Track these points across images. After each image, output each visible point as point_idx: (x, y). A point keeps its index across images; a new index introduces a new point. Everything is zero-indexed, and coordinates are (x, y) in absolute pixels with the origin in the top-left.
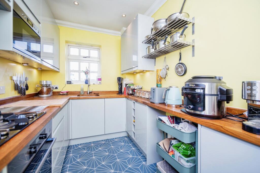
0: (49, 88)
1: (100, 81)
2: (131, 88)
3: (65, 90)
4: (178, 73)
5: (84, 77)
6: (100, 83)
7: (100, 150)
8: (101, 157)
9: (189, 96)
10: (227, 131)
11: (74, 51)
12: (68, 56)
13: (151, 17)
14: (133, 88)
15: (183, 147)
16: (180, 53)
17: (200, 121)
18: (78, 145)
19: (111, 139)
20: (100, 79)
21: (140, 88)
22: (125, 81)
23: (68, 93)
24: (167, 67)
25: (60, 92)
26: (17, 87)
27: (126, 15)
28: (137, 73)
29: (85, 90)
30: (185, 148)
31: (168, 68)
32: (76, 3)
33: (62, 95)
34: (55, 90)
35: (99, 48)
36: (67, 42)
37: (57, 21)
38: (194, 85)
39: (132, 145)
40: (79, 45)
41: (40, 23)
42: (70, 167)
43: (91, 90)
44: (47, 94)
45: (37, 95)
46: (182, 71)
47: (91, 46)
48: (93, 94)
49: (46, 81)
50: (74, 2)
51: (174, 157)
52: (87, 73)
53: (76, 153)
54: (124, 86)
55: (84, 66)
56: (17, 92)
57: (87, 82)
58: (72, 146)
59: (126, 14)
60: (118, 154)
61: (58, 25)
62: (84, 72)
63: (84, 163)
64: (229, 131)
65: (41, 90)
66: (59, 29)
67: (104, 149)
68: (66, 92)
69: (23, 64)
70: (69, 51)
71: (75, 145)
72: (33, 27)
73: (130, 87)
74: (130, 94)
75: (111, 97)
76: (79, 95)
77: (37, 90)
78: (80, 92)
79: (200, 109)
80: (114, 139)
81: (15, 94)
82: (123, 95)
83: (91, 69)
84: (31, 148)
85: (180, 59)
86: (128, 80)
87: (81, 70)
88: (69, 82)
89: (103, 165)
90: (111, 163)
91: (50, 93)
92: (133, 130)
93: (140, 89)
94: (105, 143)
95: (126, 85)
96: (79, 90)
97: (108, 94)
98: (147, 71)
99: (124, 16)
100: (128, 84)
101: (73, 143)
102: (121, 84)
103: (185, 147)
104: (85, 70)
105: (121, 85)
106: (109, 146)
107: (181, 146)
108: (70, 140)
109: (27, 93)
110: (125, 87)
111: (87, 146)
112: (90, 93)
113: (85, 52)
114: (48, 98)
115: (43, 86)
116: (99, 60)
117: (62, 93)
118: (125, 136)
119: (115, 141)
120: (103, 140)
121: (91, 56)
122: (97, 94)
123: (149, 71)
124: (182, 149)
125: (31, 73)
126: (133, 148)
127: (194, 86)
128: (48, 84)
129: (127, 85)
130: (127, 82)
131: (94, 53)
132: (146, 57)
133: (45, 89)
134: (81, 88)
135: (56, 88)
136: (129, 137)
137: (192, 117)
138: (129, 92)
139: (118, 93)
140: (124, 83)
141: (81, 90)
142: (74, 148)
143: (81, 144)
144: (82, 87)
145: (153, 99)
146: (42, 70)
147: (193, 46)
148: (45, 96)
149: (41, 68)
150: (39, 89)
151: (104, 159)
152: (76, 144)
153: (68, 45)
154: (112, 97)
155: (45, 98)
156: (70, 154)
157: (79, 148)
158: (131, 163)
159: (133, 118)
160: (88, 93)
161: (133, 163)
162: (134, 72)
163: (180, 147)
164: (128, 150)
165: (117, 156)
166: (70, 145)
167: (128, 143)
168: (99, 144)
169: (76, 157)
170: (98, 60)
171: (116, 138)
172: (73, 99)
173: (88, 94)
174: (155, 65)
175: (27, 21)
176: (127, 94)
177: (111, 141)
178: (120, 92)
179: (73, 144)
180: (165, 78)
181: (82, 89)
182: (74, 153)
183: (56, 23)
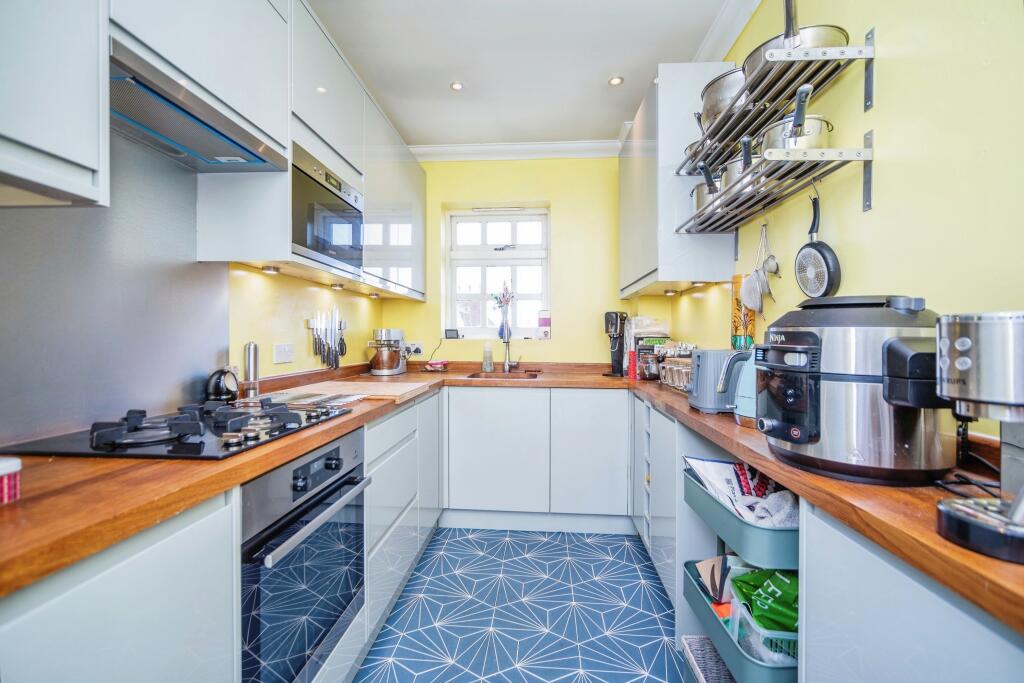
0: (395, 351)
1: (547, 329)
2: (656, 352)
3: (439, 358)
4: (807, 289)
5: (494, 316)
6: (546, 334)
7: (525, 560)
8: (524, 580)
9: (775, 383)
10: (868, 525)
11: (468, 233)
12: (451, 250)
13: (724, 61)
14: (663, 352)
15: (770, 590)
16: (815, 203)
17: (798, 482)
18: (468, 530)
19: (573, 534)
20: (546, 322)
21: (682, 353)
22: (636, 328)
23: (447, 367)
24: (772, 265)
25: (426, 363)
26: (319, 348)
27: (622, 79)
28: (682, 293)
29: (498, 358)
30: (780, 597)
31: (774, 269)
32: (457, 86)
33: (432, 371)
34: (414, 358)
35: (544, 212)
36: (445, 207)
37: (414, 149)
38: (783, 338)
39: (642, 571)
40: (484, 212)
41: (361, 174)
42: (431, 582)
43: (515, 359)
44: (391, 368)
45: (368, 370)
46: (818, 276)
47: (516, 211)
48: (521, 371)
49: (389, 332)
50: (452, 85)
51: (727, 626)
52: (503, 301)
53: (454, 550)
54: (630, 346)
55: (498, 279)
56: (319, 358)
57: (504, 333)
58: (450, 529)
59: (621, 75)
60: (583, 586)
61: (419, 161)
62: (496, 298)
63: (469, 585)
64: (873, 525)
65: (376, 355)
66: (425, 173)
67: (539, 559)
68: (441, 363)
69: (332, 285)
70: (452, 234)
71: (460, 530)
72: (340, 190)
73: (651, 349)
74: (650, 374)
75: (571, 383)
76: (475, 373)
77: (366, 355)
78: (481, 364)
79: (795, 433)
80: (582, 535)
81: (316, 364)
82: (625, 380)
83: (521, 289)
84: (295, 478)
85: (814, 227)
86: (647, 322)
87: (489, 292)
88: (452, 334)
89: (521, 606)
90: (549, 605)
91: (398, 365)
92: (646, 512)
93: (680, 356)
94: (547, 543)
95: (638, 340)
96: (475, 357)
97: (570, 375)
98: (708, 285)
99: (616, 81)
100: (642, 339)
101: (451, 522)
102: (621, 336)
103: (779, 593)
104: (498, 291)
105: (618, 341)
106: (559, 555)
107: (765, 584)
108: (444, 510)
109: (344, 362)
110: (633, 349)
111: (492, 540)
112: (512, 368)
113: (499, 232)
114: (393, 378)
115: (382, 346)
116: (546, 256)
117: (431, 365)
118: (627, 536)
119: (587, 544)
120: (543, 533)
121: (520, 241)
122: (533, 372)
123: (716, 283)
124: (767, 599)
125: (352, 308)
126: (643, 581)
127: (782, 342)
128: (393, 337)
129: (641, 342)
130: (643, 331)
131: (530, 232)
132: (692, 227)
133: (385, 353)
134: (485, 352)
135: (417, 351)
136: (637, 539)
137: (780, 467)
138: (648, 368)
139: (608, 371)
140: (631, 332)
141: (485, 358)
142: (453, 536)
143: (474, 531)
144: (488, 349)
145: (695, 394)
146: (382, 300)
147: (868, 165)
148: (385, 372)
149: (376, 295)
150: (371, 355)
151: (529, 587)
152: (462, 527)
153: (451, 216)
154: (577, 383)
155: (385, 378)
156: (440, 550)
157: (468, 541)
158: (616, 624)
159: (645, 464)
160: (507, 368)
161: (622, 625)
162: (667, 292)
163: (760, 590)
164: (621, 583)
165: (576, 590)
166: (444, 526)
167: (630, 560)
168: (527, 542)
169: (454, 562)
170: (543, 254)
171: (589, 535)
172: (452, 384)
173: (504, 371)
174: (736, 260)
175: (326, 180)
176: (638, 377)
177: (571, 542)
178: (616, 370)
179: (453, 526)
180: (761, 311)
181: (488, 355)
182: (450, 550)
183: (411, 155)
